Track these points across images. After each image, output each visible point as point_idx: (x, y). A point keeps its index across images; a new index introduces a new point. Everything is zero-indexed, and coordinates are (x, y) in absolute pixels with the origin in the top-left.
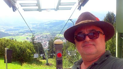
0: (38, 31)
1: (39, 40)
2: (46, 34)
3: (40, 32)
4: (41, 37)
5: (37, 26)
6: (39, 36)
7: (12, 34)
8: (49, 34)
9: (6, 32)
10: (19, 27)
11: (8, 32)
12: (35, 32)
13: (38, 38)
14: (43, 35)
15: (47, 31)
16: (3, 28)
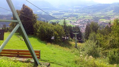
0: (81, 15)
1: (81, 24)
2: (88, 18)
3: (83, 17)
4: (83, 21)
5: (80, 10)
6: (81, 20)
7: (58, 17)
8: (92, 18)
9: (53, 16)
10: (64, 11)
11: (55, 16)
12: (78, 16)
13: (81, 22)
14: (85, 19)
15: (89, 15)
16: (51, 13)
